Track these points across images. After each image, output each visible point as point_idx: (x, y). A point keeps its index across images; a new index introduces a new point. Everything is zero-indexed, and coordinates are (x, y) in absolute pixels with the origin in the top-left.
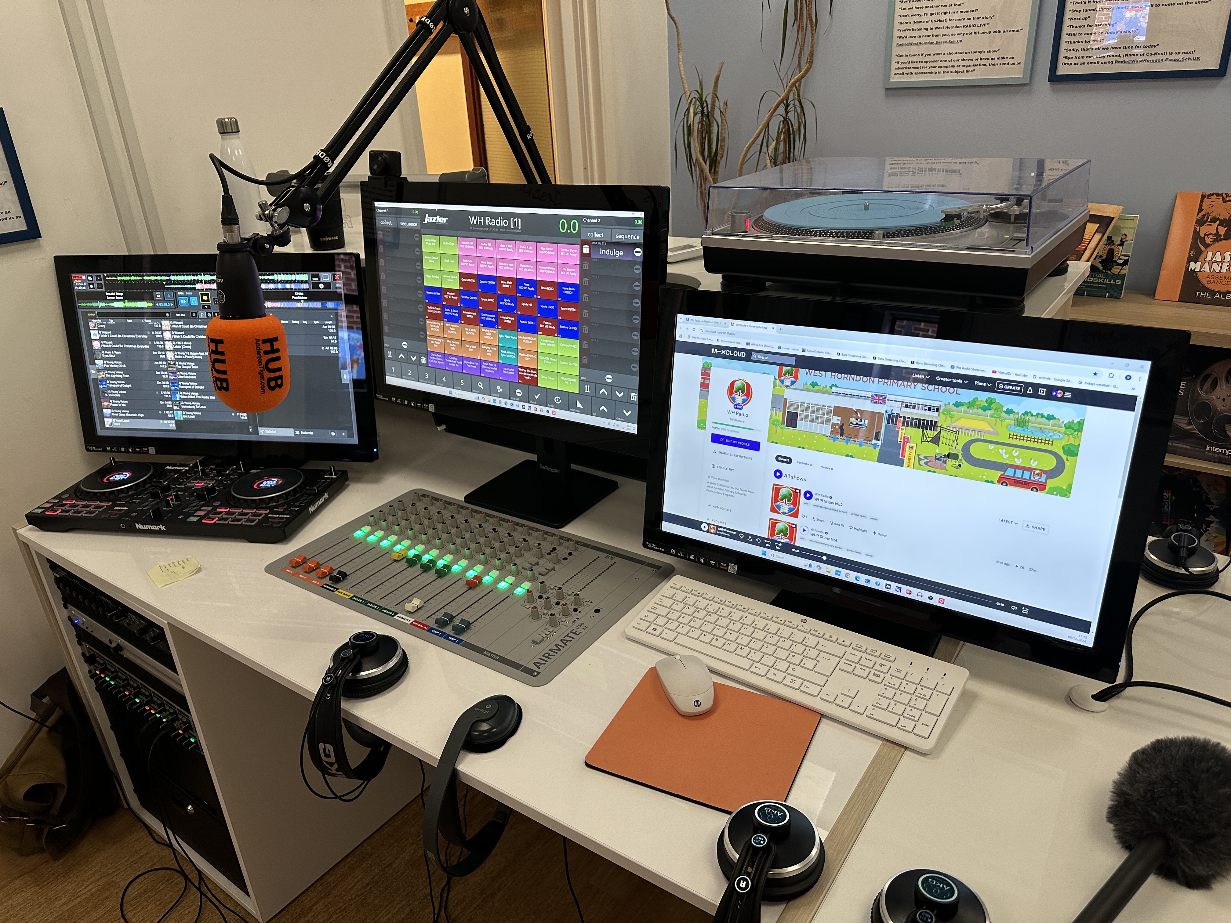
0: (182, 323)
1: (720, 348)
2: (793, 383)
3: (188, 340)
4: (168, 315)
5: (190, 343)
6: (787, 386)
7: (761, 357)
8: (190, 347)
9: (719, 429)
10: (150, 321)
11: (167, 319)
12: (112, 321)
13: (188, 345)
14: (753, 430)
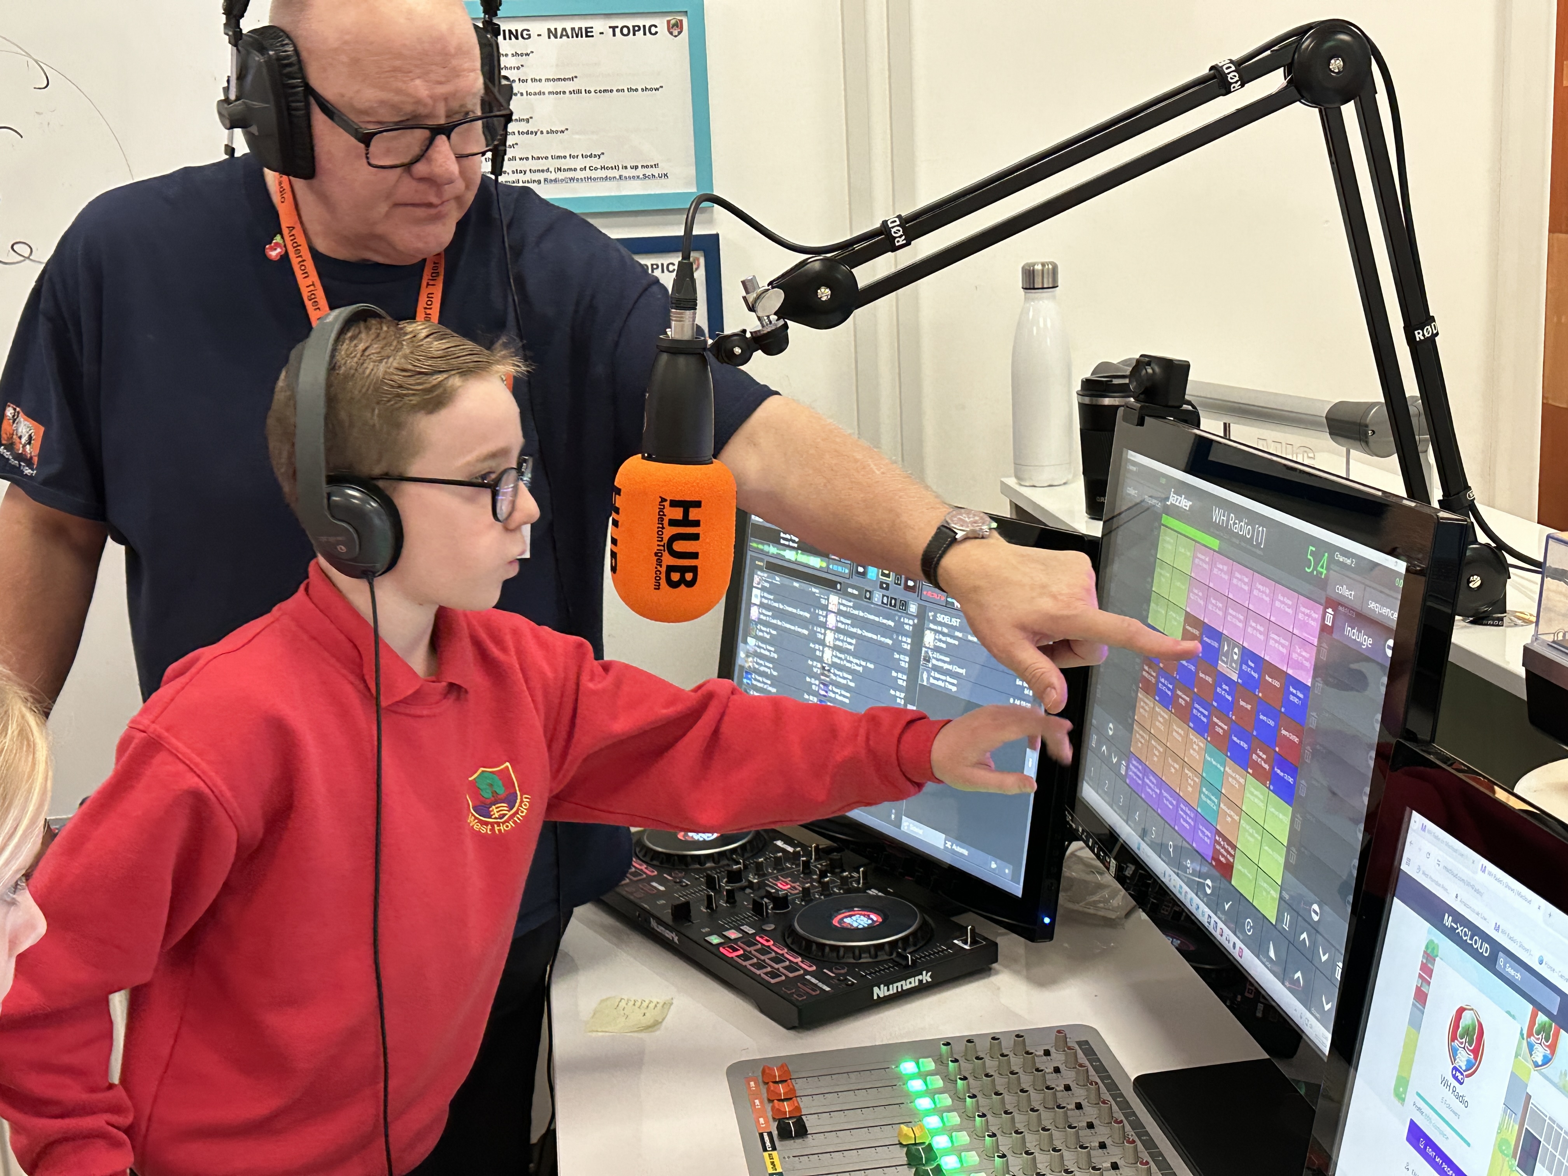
0: (851, 604)
1: (1458, 918)
2: (1547, 1061)
3: (852, 635)
4: (839, 586)
5: (854, 641)
6: (1536, 1065)
7: (1511, 971)
8: (852, 648)
9: (1422, 1113)
10: (817, 591)
11: (836, 594)
12: (777, 579)
13: (850, 644)
14: (1469, 1145)
